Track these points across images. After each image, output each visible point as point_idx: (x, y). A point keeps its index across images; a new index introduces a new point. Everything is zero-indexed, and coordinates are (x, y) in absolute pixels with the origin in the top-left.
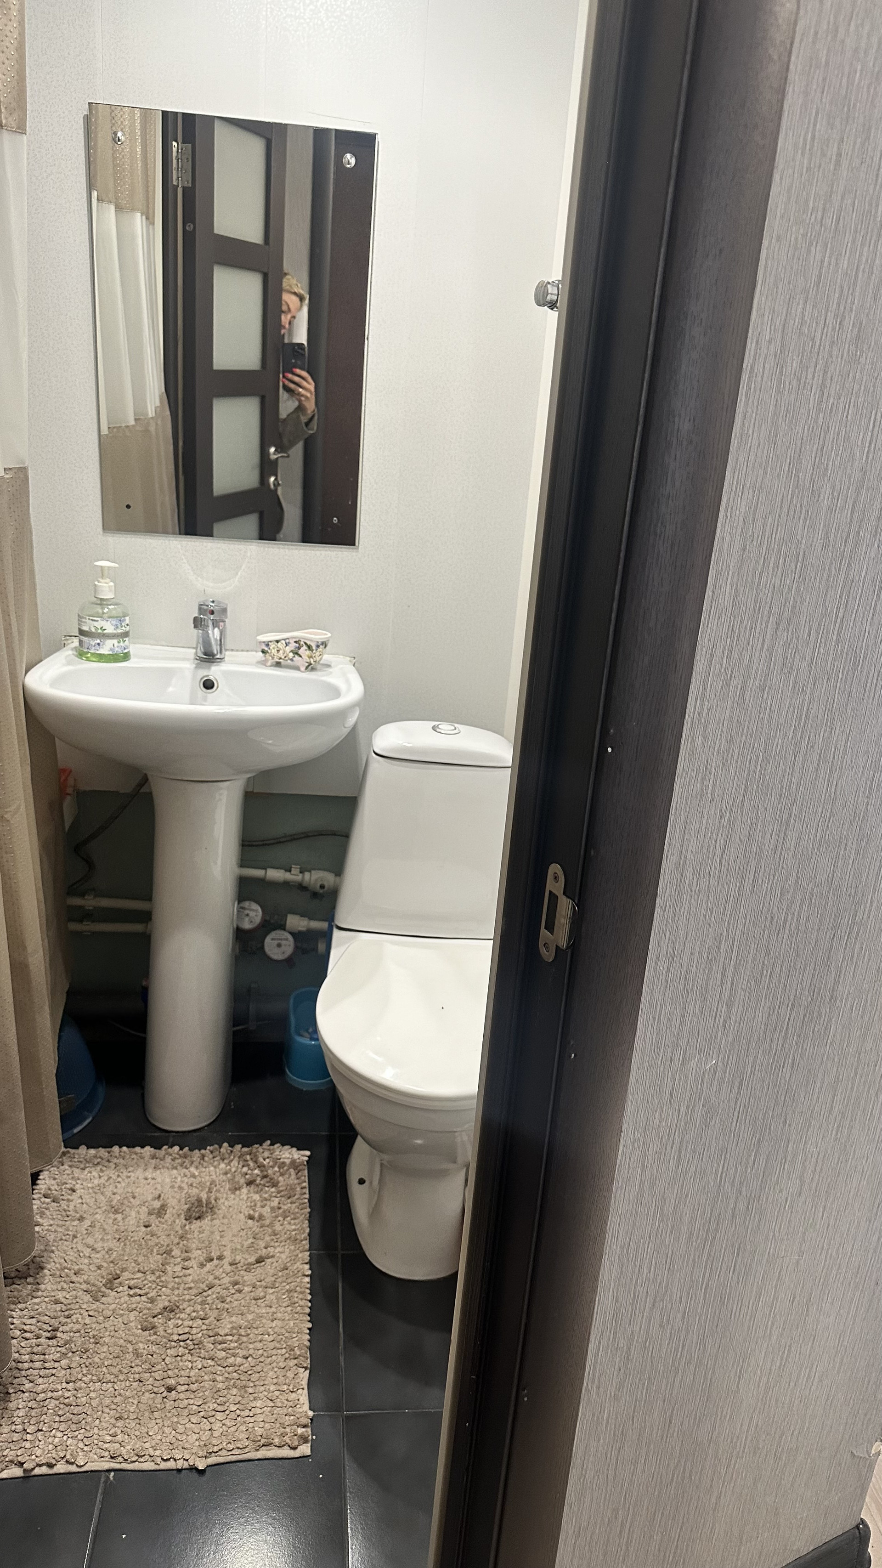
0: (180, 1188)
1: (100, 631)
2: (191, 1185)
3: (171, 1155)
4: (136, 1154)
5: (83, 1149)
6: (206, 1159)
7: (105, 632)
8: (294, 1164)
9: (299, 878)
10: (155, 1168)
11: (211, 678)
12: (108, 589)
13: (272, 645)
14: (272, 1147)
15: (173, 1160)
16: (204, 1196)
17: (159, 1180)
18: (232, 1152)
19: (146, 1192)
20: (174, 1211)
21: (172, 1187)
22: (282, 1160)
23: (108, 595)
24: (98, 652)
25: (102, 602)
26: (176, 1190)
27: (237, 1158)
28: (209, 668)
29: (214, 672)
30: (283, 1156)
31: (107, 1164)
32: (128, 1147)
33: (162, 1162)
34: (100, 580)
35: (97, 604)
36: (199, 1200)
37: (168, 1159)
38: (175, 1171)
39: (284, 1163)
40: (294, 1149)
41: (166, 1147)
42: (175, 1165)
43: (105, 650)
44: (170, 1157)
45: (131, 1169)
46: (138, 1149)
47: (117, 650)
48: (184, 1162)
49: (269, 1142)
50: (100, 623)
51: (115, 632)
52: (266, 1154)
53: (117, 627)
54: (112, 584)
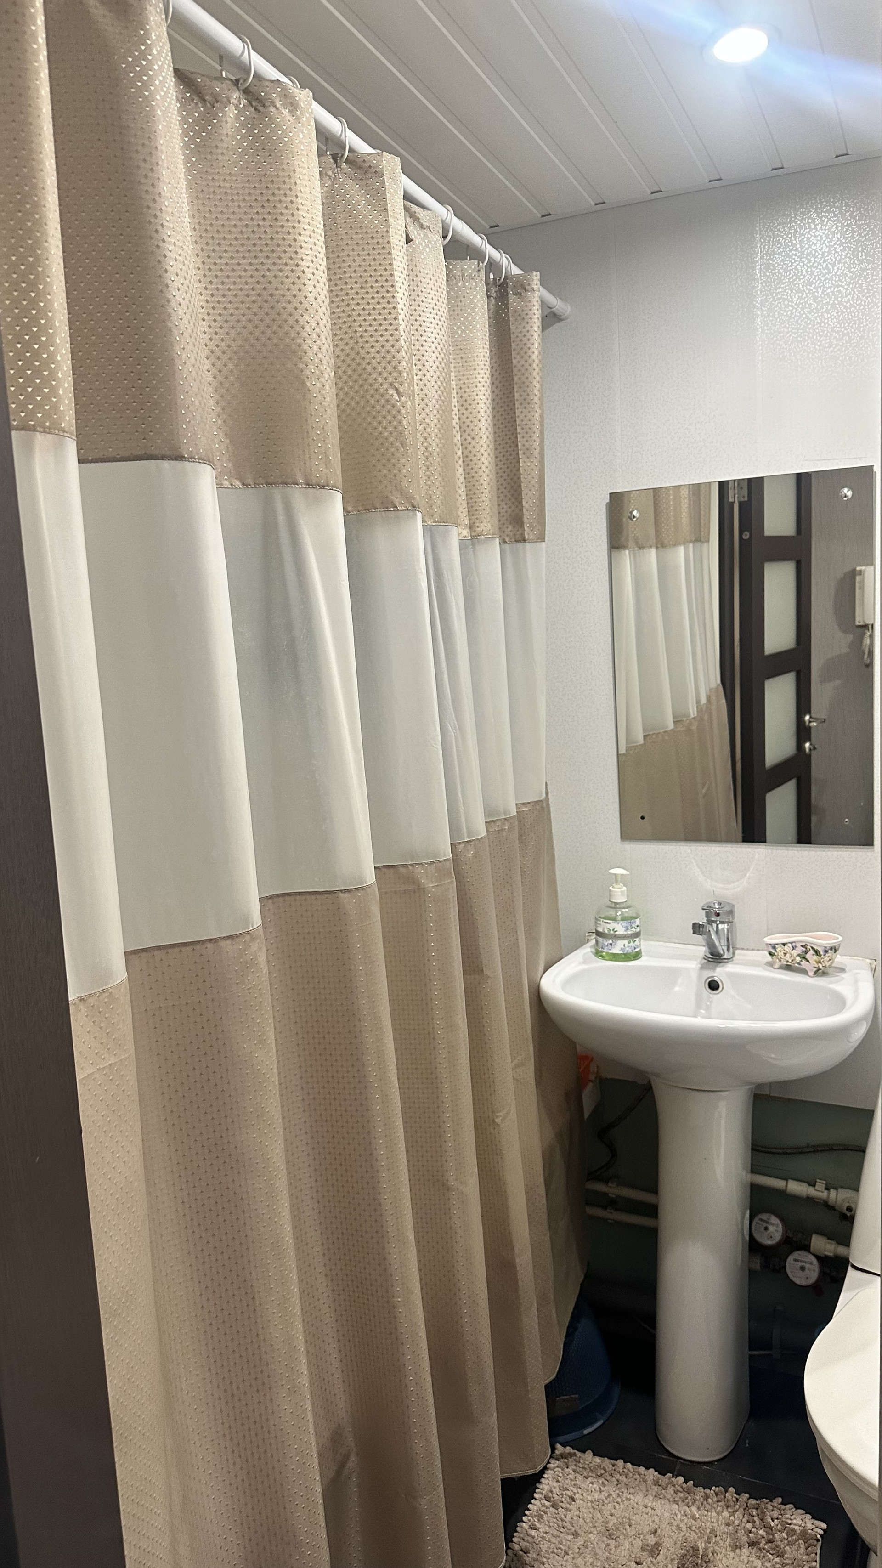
0: (678, 1527)
1: (612, 932)
2: (690, 1528)
3: (674, 1486)
4: (640, 1474)
5: (589, 1454)
6: (710, 1501)
7: (617, 933)
8: (804, 1534)
9: (824, 1195)
10: (656, 1496)
11: (716, 979)
12: (620, 894)
13: (779, 948)
14: (783, 1507)
15: (676, 1492)
16: (701, 1546)
17: (658, 1512)
18: (737, 1500)
19: (644, 1523)
20: (669, 1554)
21: (670, 1524)
22: (792, 1526)
23: (620, 899)
24: (610, 952)
25: (616, 906)
26: (673, 1528)
27: (742, 1509)
28: (714, 969)
29: (720, 973)
30: (794, 1521)
31: (609, 1478)
32: (632, 1464)
33: (663, 1491)
34: (614, 885)
35: (611, 908)
36: (695, 1549)
37: (671, 1490)
38: (675, 1506)
39: (793, 1530)
40: (809, 1516)
41: (670, 1475)
42: (676, 1499)
43: (616, 950)
44: (673, 1488)
45: (632, 1491)
46: (642, 1469)
47: (628, 950)
48: (687, 1498)
49: (780, 1500)
50: (613, 925)
51: (625, 933)
52: (775, 1514)
53: (628, 929)
54: (625, 888)
